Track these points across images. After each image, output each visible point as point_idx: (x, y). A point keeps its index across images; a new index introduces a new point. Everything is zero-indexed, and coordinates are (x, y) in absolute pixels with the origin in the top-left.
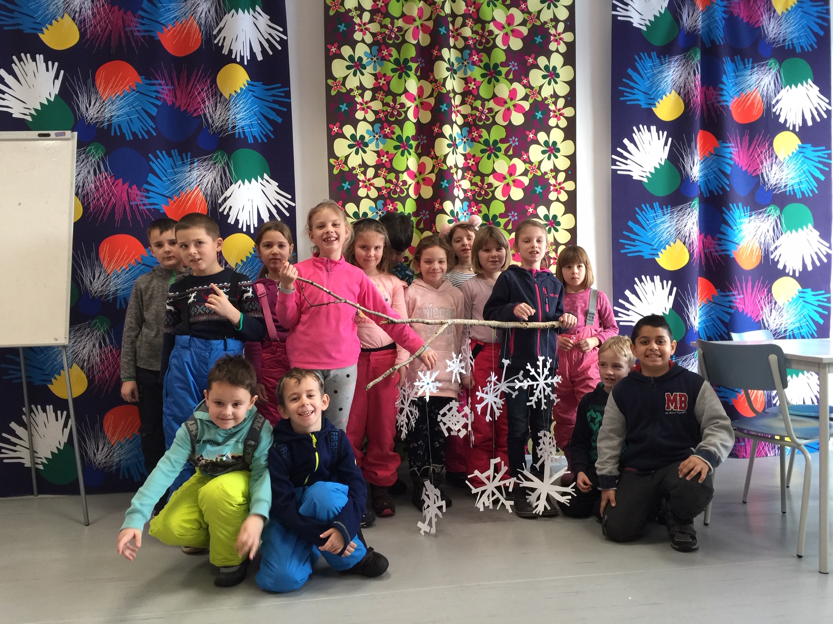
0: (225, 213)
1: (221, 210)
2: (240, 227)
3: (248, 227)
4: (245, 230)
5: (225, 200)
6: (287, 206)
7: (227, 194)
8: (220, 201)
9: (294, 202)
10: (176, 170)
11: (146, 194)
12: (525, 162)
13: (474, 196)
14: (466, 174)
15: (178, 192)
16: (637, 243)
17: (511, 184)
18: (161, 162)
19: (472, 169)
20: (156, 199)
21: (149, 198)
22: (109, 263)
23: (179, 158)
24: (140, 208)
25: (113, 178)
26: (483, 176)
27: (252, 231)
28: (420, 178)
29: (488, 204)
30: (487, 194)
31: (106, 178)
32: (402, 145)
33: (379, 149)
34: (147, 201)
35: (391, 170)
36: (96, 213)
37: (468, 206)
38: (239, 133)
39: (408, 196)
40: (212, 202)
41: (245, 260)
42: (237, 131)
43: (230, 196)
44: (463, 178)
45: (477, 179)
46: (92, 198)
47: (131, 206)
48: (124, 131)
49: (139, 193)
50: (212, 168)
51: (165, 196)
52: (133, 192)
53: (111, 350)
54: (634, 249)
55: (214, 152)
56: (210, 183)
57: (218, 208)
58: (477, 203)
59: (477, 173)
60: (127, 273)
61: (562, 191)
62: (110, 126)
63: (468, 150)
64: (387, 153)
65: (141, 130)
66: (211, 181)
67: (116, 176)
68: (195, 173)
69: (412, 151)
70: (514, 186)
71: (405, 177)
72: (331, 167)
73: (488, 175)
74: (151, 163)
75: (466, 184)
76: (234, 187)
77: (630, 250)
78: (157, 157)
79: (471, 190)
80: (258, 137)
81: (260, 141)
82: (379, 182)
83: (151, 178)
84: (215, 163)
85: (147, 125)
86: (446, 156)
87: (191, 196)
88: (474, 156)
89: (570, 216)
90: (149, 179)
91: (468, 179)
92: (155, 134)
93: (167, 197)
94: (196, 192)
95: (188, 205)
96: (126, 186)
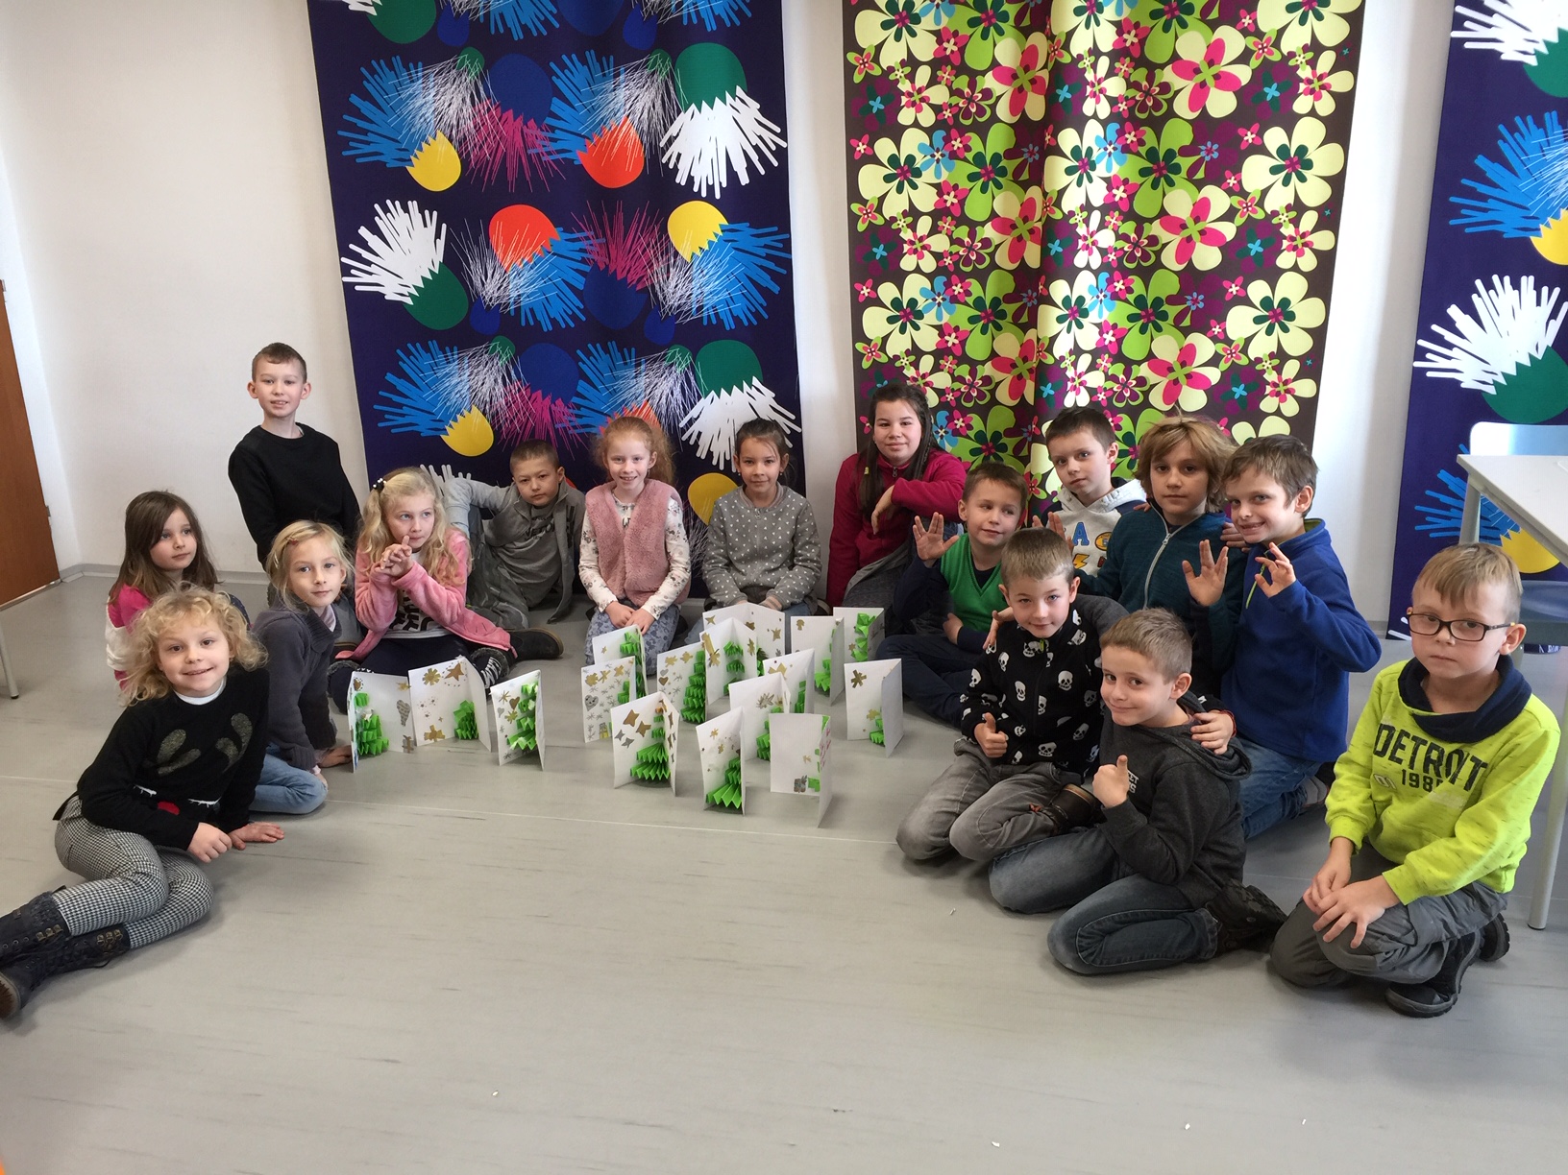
0: (671, 166)
1: (664, 160)
2: (696, 189)
3: (711, 189)
4: (704, 194)
5: (670, 142)
6: (774, 148)
7: (673, 131)
8: (662, 144)
9: (786, 140)
10: (594, 88)
11: (550, 135)
12: (1245, 32)
13: (1131, 110)
14: (1117, 65)
15: (599, 128)
16: (1491, 204)
17: (1211, 82)
18: (571, 76)
19: (1130, 54)
20: (567, 142)
21: (554, 140)
22: (505, 253)
23: (598, 65)
24: (543, 159)
25: (499, 109)
26: (1152, 68)
27: (718, 196)
28: (1024, 79)
29: (1158, 125)
30: (1157, 106)
31: (489, 110)
32: (984, 17)
33: (940, 27)
34: (553, 147)
35: (962, 69)
36: (480, 170)
37: (1117, 131)
38: (689, 14)
39: (995, 119)
40: (651, 144)
41: (706, 248)
42: (685, 12)
43: (678, 135)
44: (1112, 72)
45: (1140, 75)
46: (472, 144)
47: (529, 157)
48: (510, 24)
49: (539, 133)
50: (649, 83)
51: (579, 135)
52: (530, 132)
53: (519, 390)
54: (1481, 217)
55: (650, 52)
56: (646, 111)
57: (660, 156)
58: (1137, 124)
59: (1141, 61)
60: (532, 268)
61: (1324, 93)
62: (487, 16)
63: (1127, 12)
64: (956, 34)
65: (536, 20)
66: (647, 106)
67: (503, 107)
68: (622, 94)
69: (1007, 27)
70: (1217, 86)
71: (989, 81)
72: (849, 69)
73: (1162, 66)
74: (554, 78)
75: (1115, 87)
76: (683, 119)
77: (1471, 219)
78: (563, 67)
79: (1127, 99)
80: (724, 16)
81: (728, 24)
82: (939, 95)
83: (556, 105)
84: (653, 74)
85: (544, 10)
86: (1070, 34)
87: (617, 136)
88: (1137, 25)
89: (1335, 148)
90: (553, 108)
91: (1121, 74)
92: (557, 25)
93: (584, 137)
94: (624, 129)
95: (615, 150)
96: (520, 121)
